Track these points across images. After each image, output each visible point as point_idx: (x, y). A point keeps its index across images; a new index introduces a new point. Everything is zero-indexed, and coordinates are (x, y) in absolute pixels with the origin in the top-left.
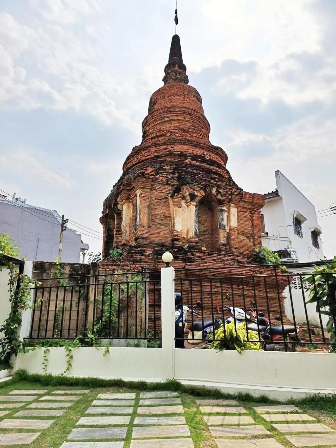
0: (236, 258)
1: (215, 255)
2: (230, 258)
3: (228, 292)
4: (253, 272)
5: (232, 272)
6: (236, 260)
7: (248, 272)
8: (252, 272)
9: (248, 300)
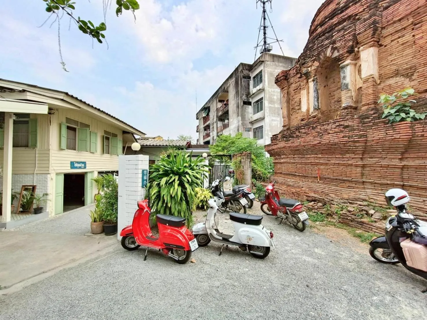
0: (342, 123)
1: (319, 127)
2: (334, 126)
3: (330, 162)
4: (349, 137)
5: (322, 143)
6: (341, 125)
7: (342, 139)
8: (347, 138)
9: (358, 170)
